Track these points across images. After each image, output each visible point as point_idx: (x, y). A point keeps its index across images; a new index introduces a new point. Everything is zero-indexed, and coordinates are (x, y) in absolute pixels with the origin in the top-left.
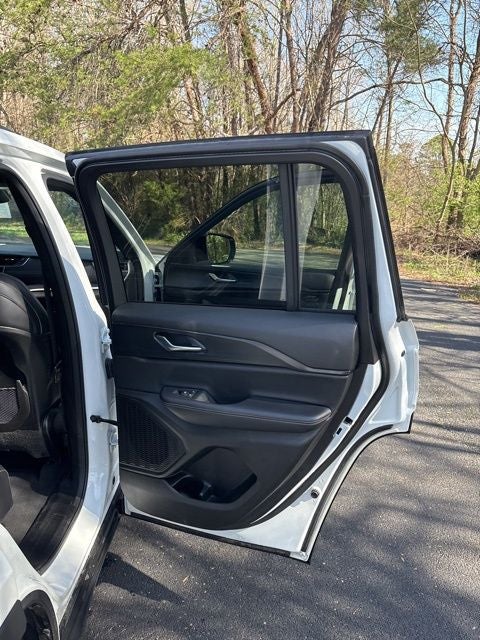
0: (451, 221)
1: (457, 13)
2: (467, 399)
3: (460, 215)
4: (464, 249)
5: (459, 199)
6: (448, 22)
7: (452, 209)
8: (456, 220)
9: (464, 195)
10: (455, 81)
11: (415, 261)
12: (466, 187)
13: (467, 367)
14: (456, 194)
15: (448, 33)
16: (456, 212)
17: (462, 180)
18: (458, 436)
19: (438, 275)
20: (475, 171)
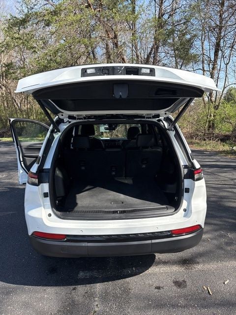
0: (209, 127)
1: (204, 41)
2: (227, 179)
3: (213, 124)
4: (217, 138)
5: (212, 117)
6: (201, 44)
7: (209, 122)
8: (212, 126)
9: (214, 116)
10: (205, 69)
11: (198, 143)
12: (215, 113)
13: (225, 172)
14: (211, 116)
15: (201, 49)
16: (211, 122)
17: (213, 110)
18: (227, 186)
19: (209, 148)
20: (218, 106)
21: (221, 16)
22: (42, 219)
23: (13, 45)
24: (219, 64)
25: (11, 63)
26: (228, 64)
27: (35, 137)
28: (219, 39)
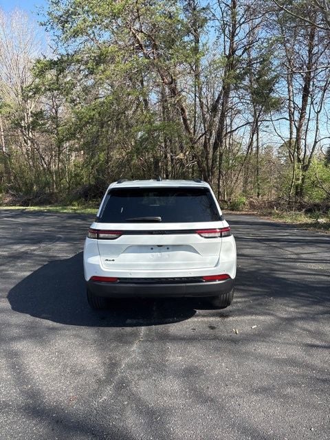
0: (297, 194)
5: (300, 182)
7: (297, 187)
8: (300, 191)
11: (278, 215)
12: (302, 175)
14: (298, 179)
16: (299, 188)
19: (289, 220)
20: (307, 166)
21: (310, 51)
22: (99, 265)
23: (44, 88)
24: (308, 112)
25: (41, 112)
26: (319, 112)
27: (68, 205)
28: (307, 80)
